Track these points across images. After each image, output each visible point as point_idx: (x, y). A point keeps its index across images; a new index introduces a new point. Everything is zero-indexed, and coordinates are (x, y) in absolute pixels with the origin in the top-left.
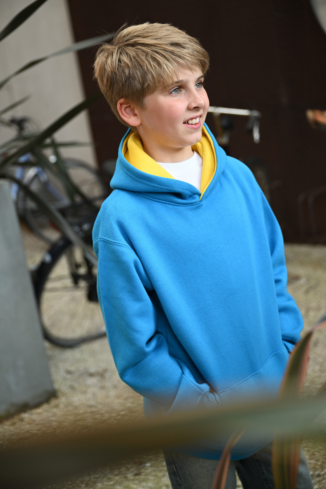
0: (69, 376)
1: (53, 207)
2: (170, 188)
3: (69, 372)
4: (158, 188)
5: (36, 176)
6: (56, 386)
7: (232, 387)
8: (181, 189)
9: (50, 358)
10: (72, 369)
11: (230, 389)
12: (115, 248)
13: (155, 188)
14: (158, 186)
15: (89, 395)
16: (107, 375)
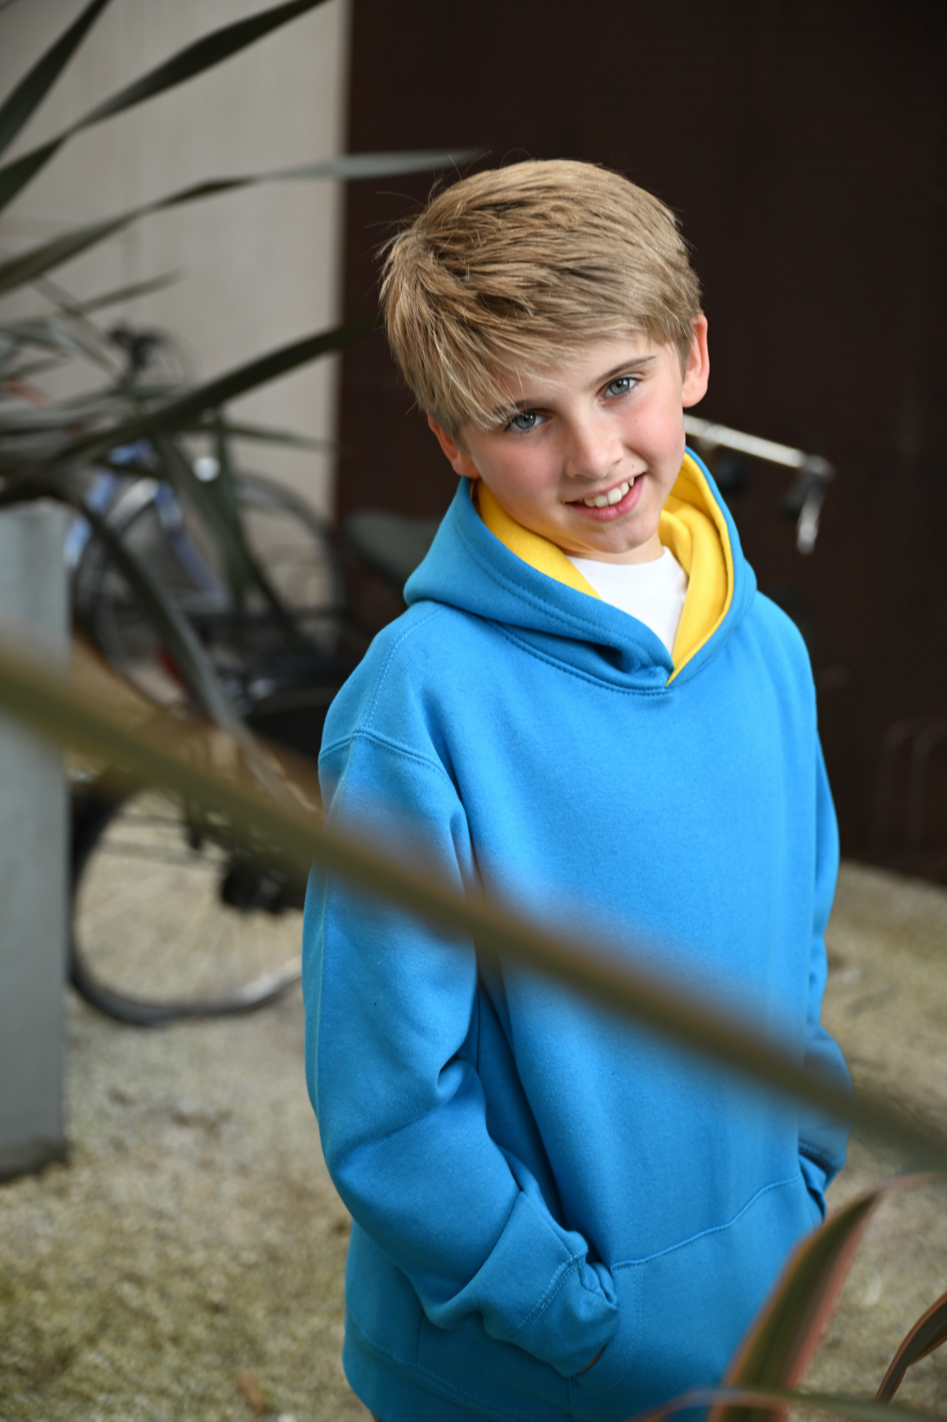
0: (116, 1110)
1: (175, 606)
2: (597, 628)
3: (119, 1098)
4: (563, 621)
5: (151, 507)
6: (74, 1131)
7: (653, 1257)
8: (625, 636)
9: (74, 1043)
10: (131, 1089)
11: (647, 1262)
12: (405, 768)
13: (554, 620)
14: (562, 614)
15: (163, 1180)
16: (228, 1130)
